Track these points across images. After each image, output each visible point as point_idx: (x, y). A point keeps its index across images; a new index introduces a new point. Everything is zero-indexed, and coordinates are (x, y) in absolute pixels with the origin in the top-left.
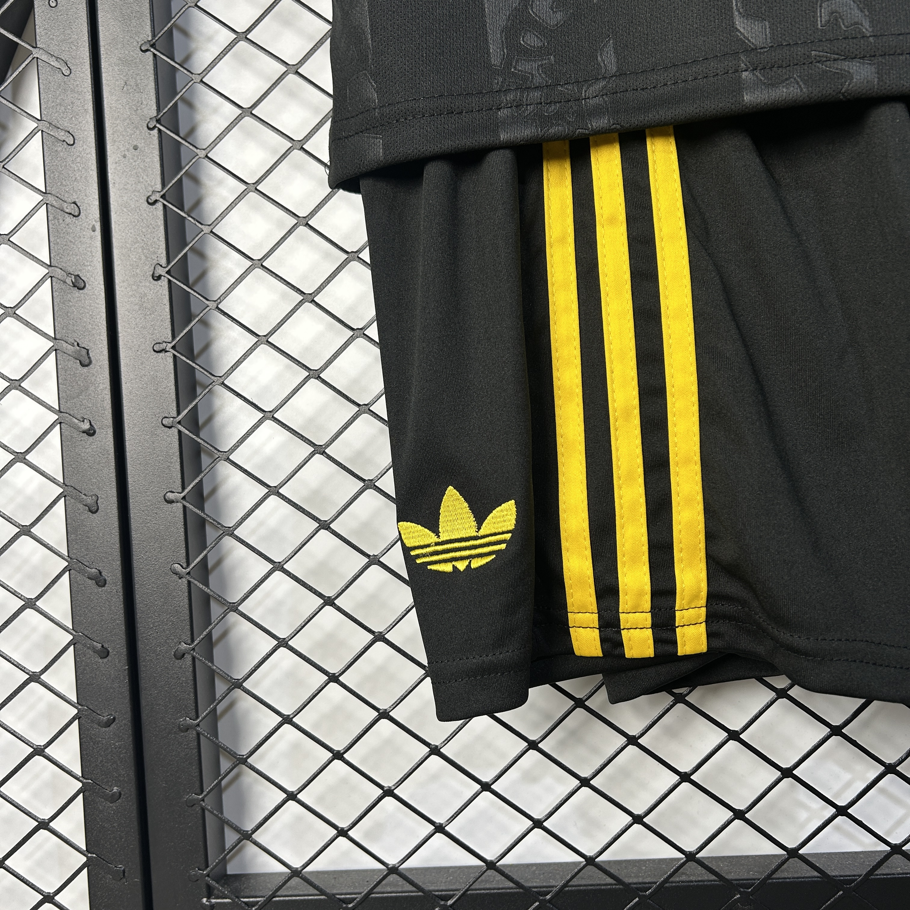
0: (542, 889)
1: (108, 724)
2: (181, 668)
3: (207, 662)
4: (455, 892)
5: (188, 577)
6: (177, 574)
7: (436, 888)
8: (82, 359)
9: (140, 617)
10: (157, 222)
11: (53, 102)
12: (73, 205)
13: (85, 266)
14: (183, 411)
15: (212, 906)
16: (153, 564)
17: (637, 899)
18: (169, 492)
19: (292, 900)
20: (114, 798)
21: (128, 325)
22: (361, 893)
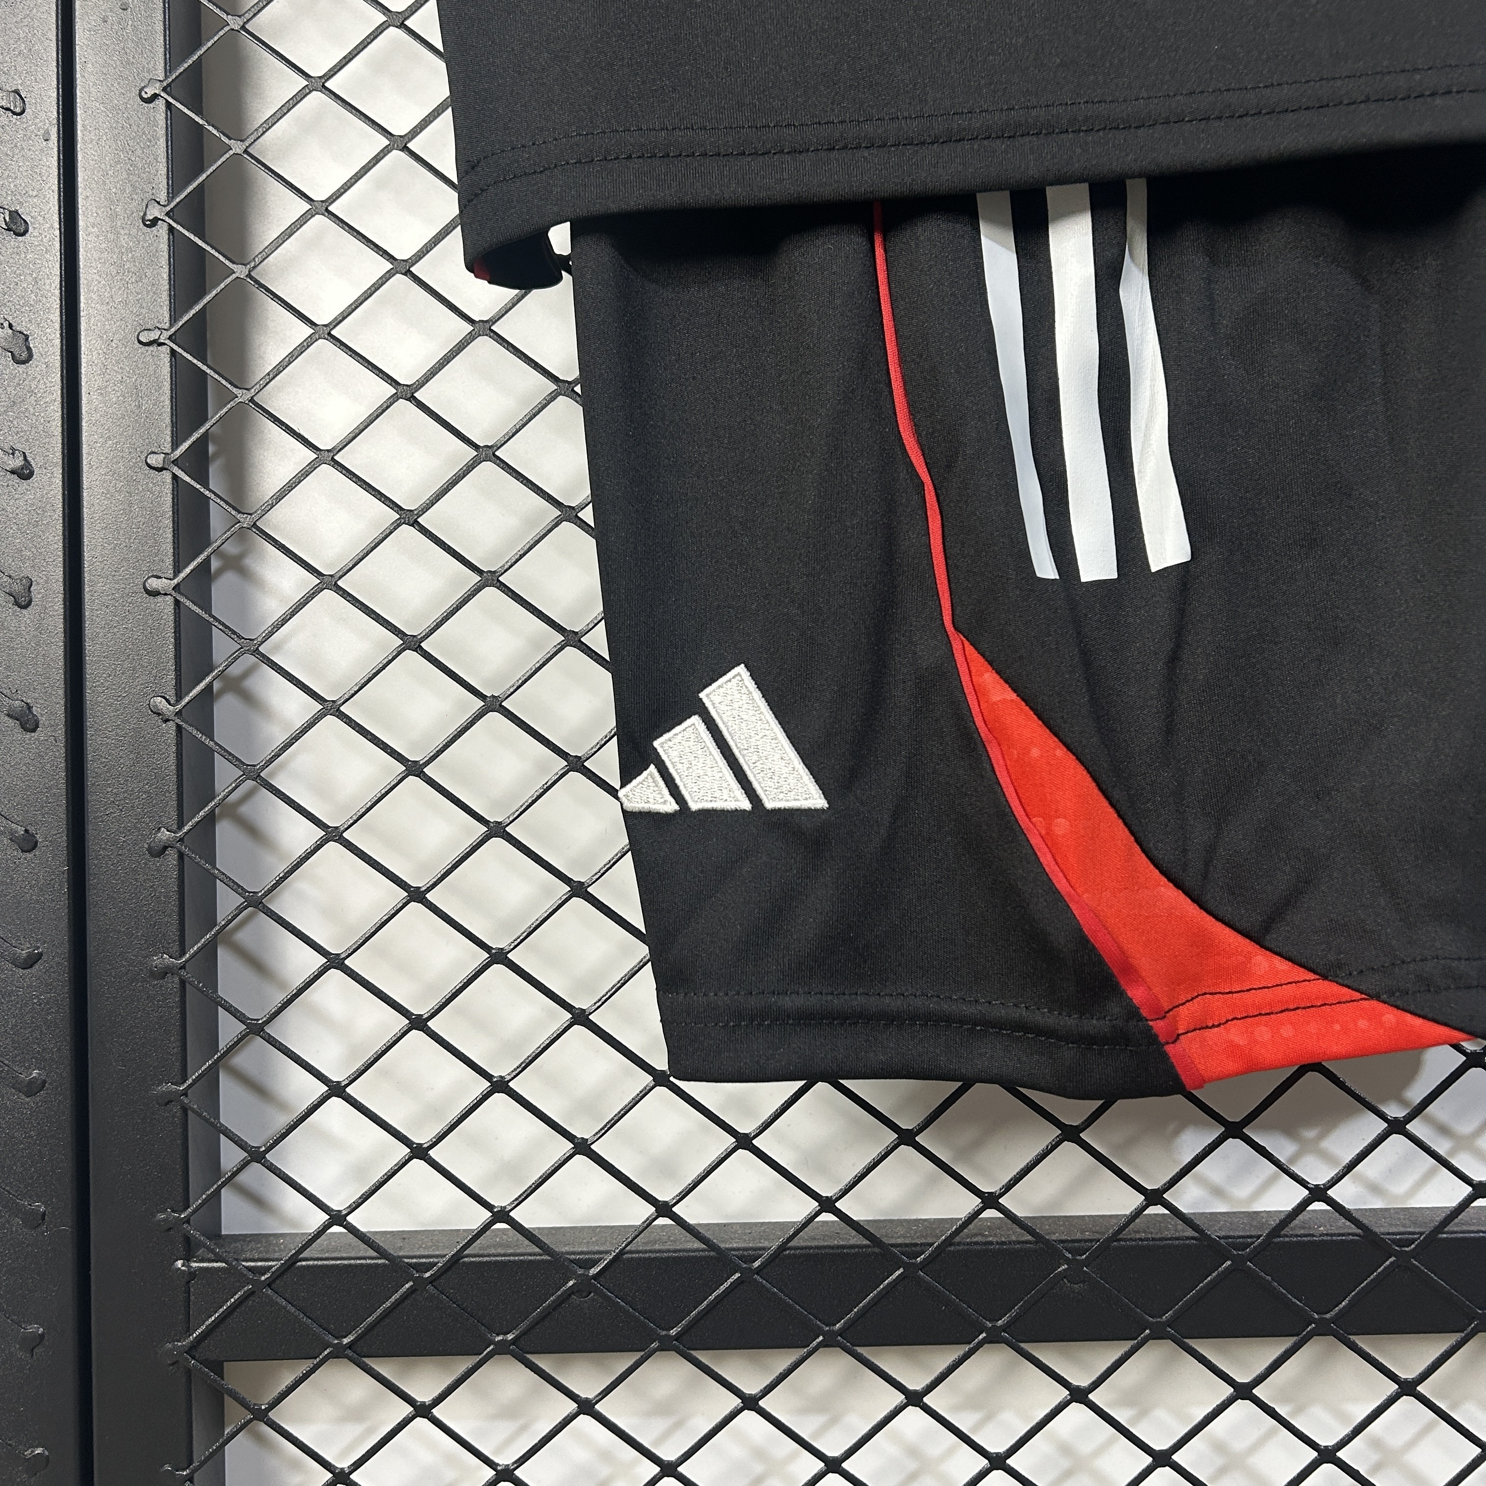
0: (745, 1253)
1: (29, 962)
2: (158, 870)
3: (203, 862)
4: (601, 1256)
5: (178, 721)
6: (159, 714)
8: (17, 351)
9: (93, 785)
10: (155, 130)
12: (12, 95)
13: (29, 196)
14: (181, 444)
15: (193, 1274)
16: (119, 697)
17: (901, 1270)
18: (153, 576)
19: (327, 1266)
20: (32, 1089)
21: (97, 298)
22: (445, 1256)
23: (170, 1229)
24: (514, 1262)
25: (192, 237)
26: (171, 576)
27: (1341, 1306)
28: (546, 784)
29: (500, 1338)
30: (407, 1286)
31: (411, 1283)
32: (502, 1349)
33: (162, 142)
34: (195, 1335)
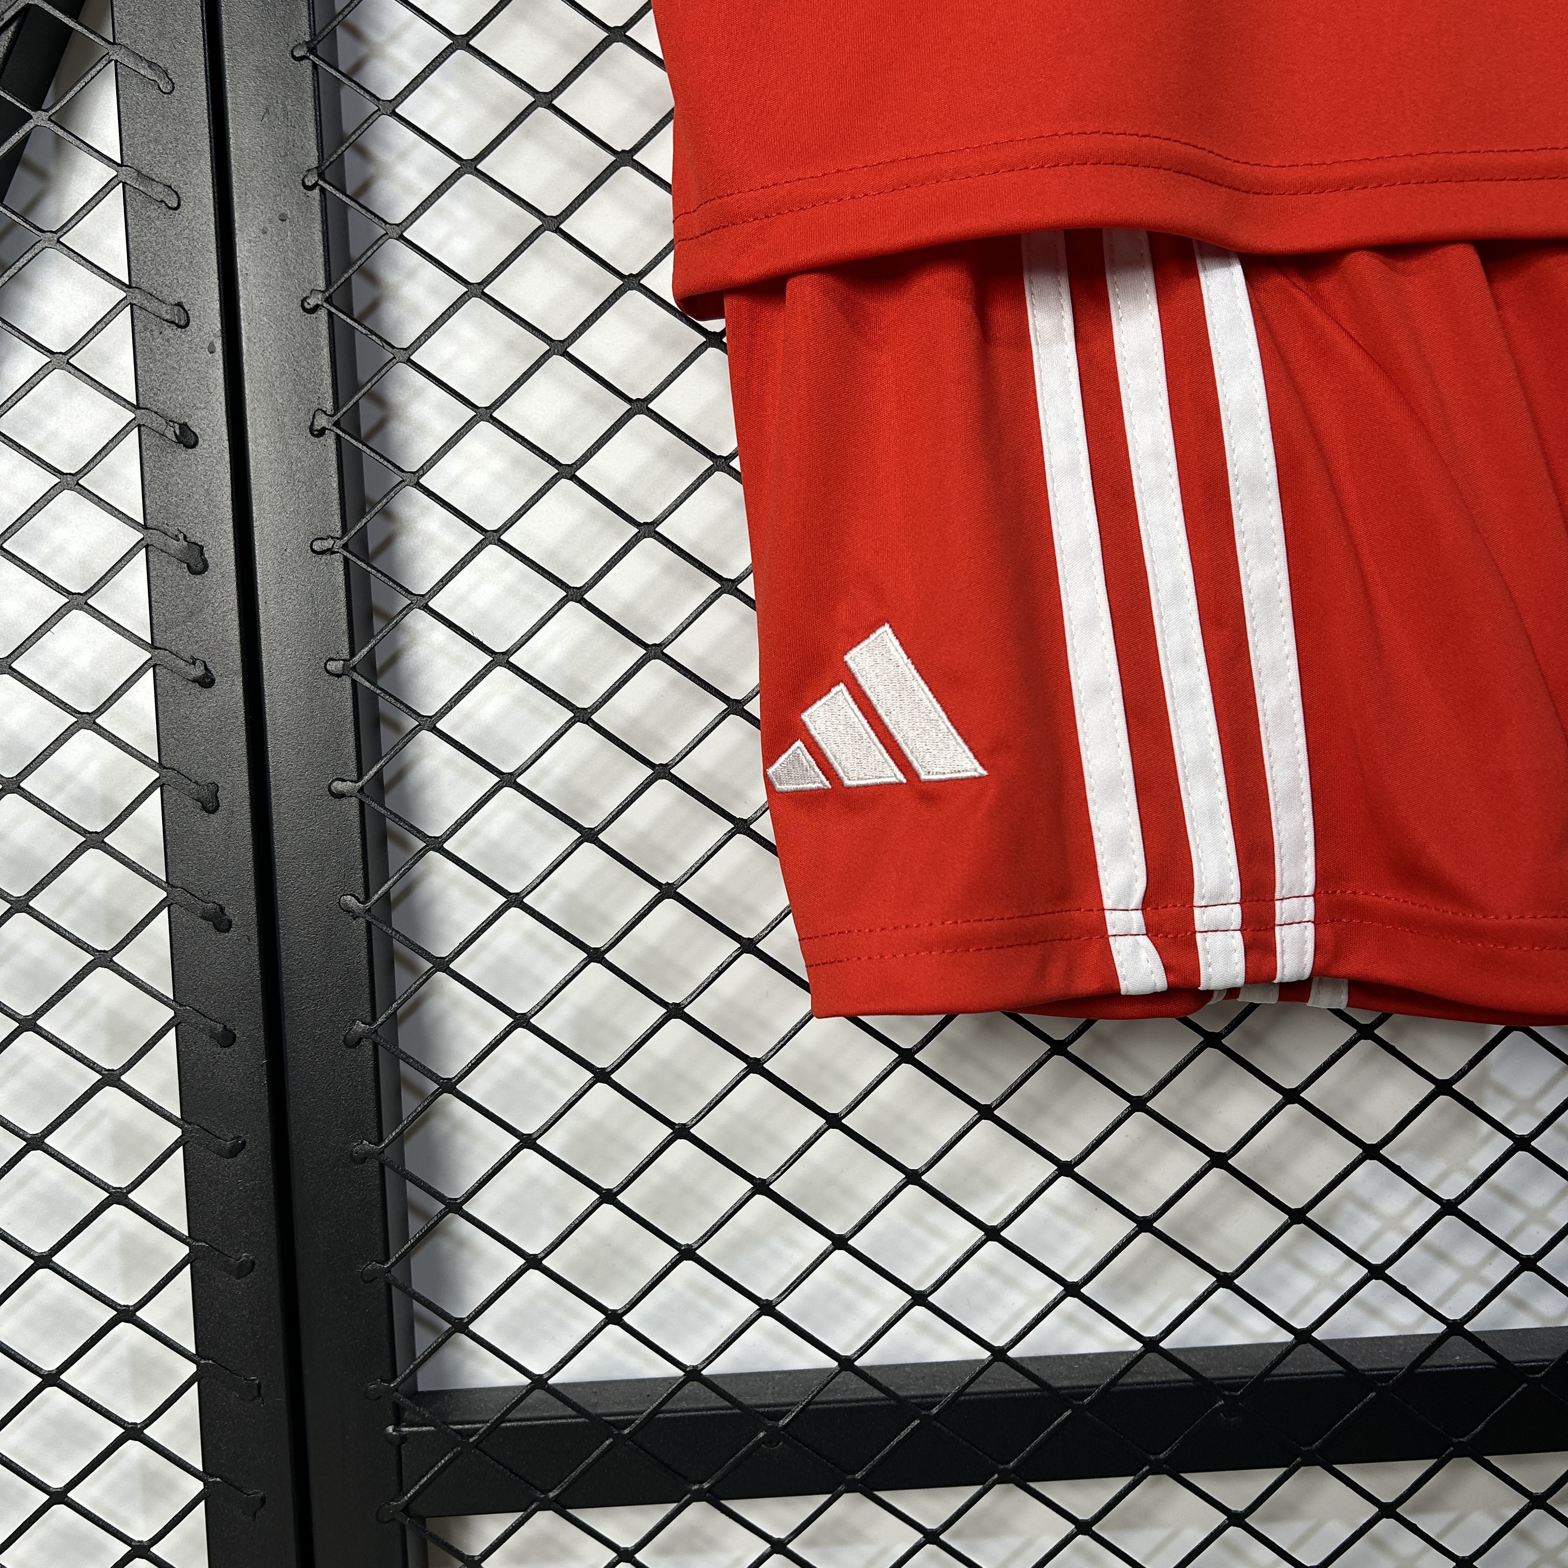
0: (924, 1400)
1: (234, 1151)
2: (354, 1061)
4: (789, 1408)
5: (367, 916)
6: (349, 912)
7: (759, 1402)
8: (192, 562)
9: (288, 981)
10: (318, 341)
11: (144, 135)
12: (176, 308)
13: (197, 408)
14: (360, 651)
15: (404, 1438)
16: (310, 896)
17: (1069, 1412)
18: (338, 779)
19: (531, 1426)
20: (242, 1271)
21: (268, 508)
22: (642, 1413)
23: (379, 1398)
25: (358, 444)
26: (355, 778)
27: (1477, 1430)
28: (721, 965)
29: (696, 1487)
30: (607, 1442)
31: (610, 1440)
32: (699, 1497)
33: (326, 352)
34: (409, 1495)
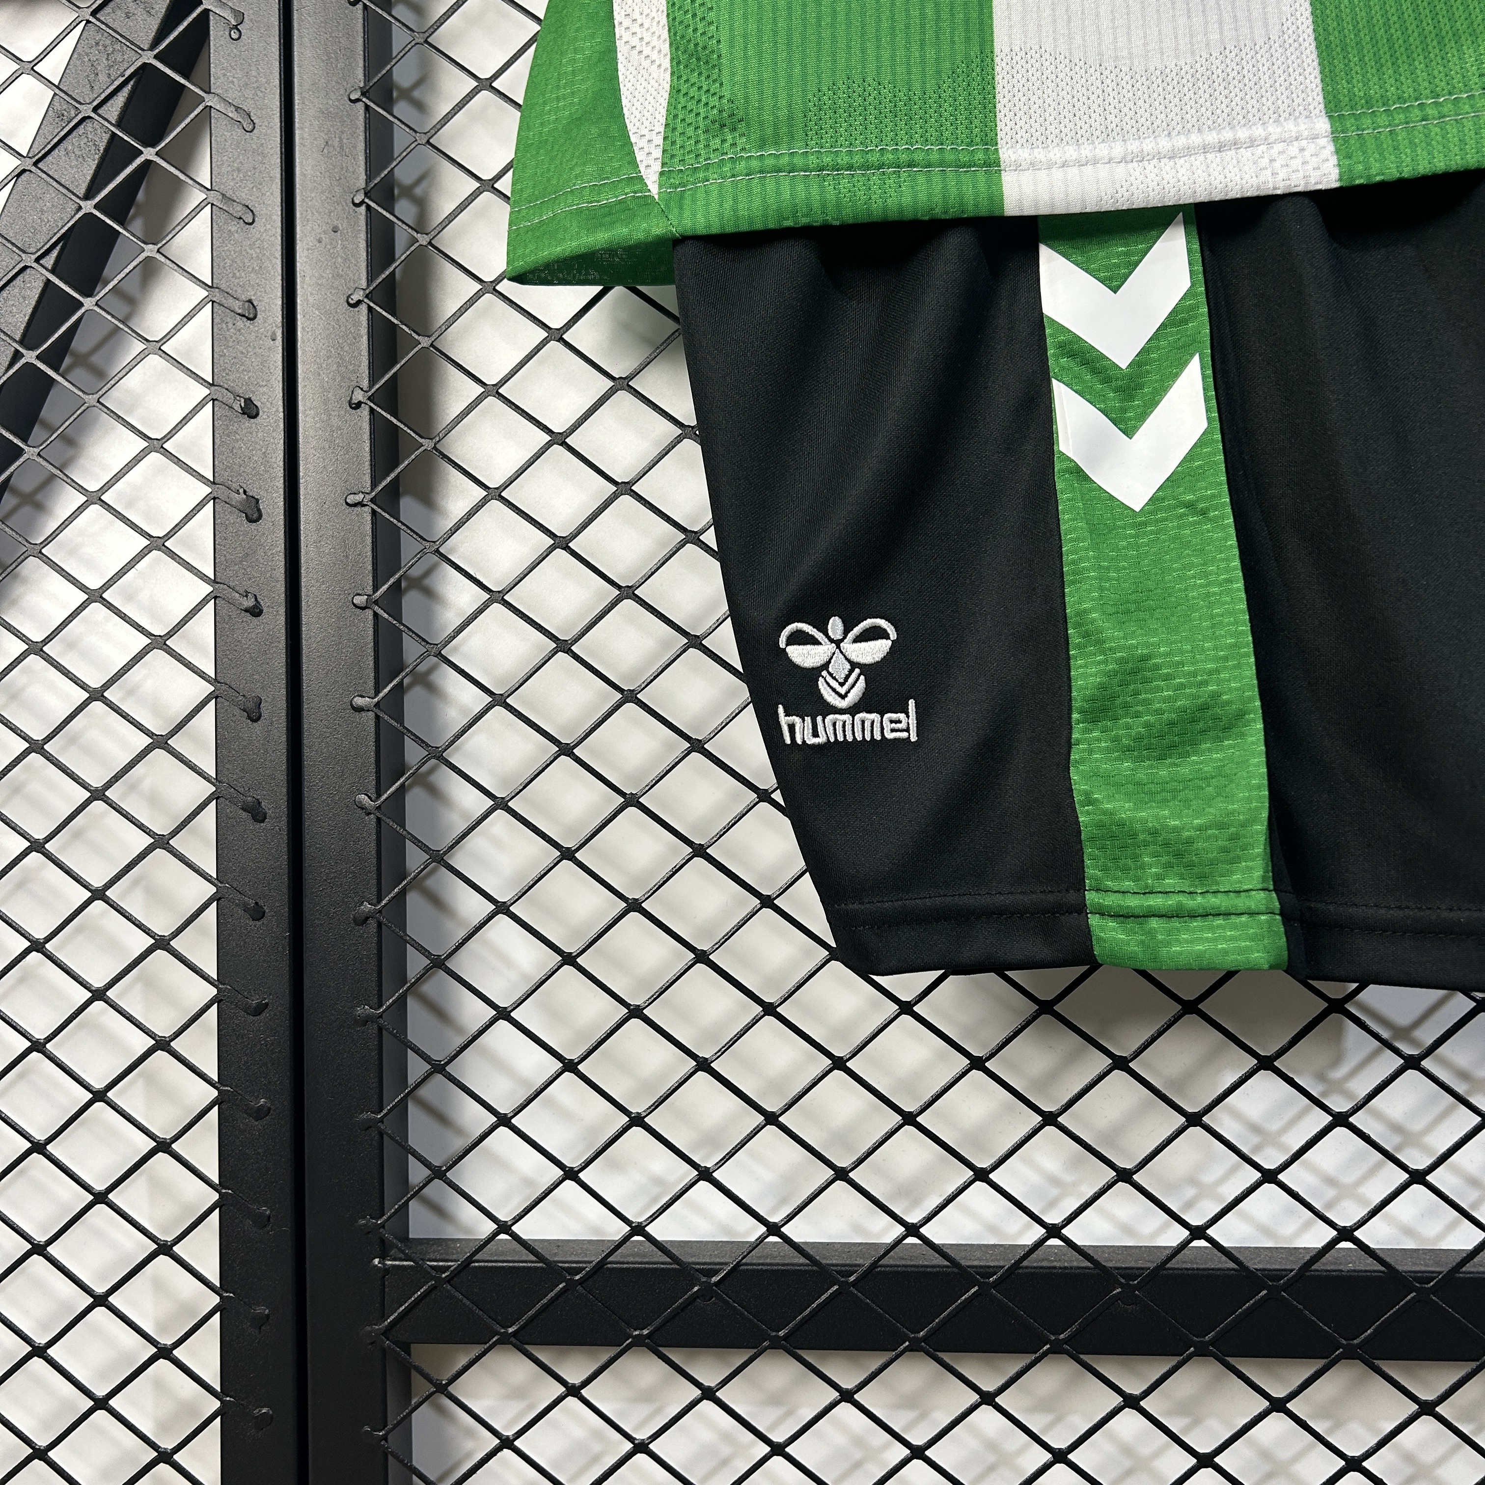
0: (843, 1269)
1: (258, 1011)
2: (361, 936)
3: (396, 929)
4: (721, 1267)
5: (378, 814)
6: (363, 809)
7: (699, 1261)
8: (249, 512)
9: (310, 866)
10: (359, 330)
11: (229, 166)
12: (247, 304)
13: (260, 386)
14: (380, 587)
15: (387, 1270)
16: (330, 794)
17: (976, 1288)
18: (358, 696)
19: (496, 1267)
20: (260, 1114)
21: (312, 468)
22: (592, 1262)
23: (369, 1232)
24: (649, 1269)
25: (389, 416)
26: (373, 695)
27: (1366, 1334)
29: (637, 1333)
30: (561, 1286)
31: (563, 1285)
32: (639, 1342)
33: (365, 339)
34: (389, 1320)
